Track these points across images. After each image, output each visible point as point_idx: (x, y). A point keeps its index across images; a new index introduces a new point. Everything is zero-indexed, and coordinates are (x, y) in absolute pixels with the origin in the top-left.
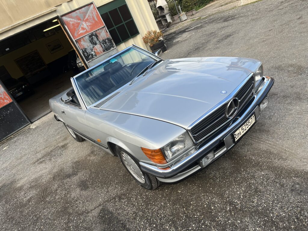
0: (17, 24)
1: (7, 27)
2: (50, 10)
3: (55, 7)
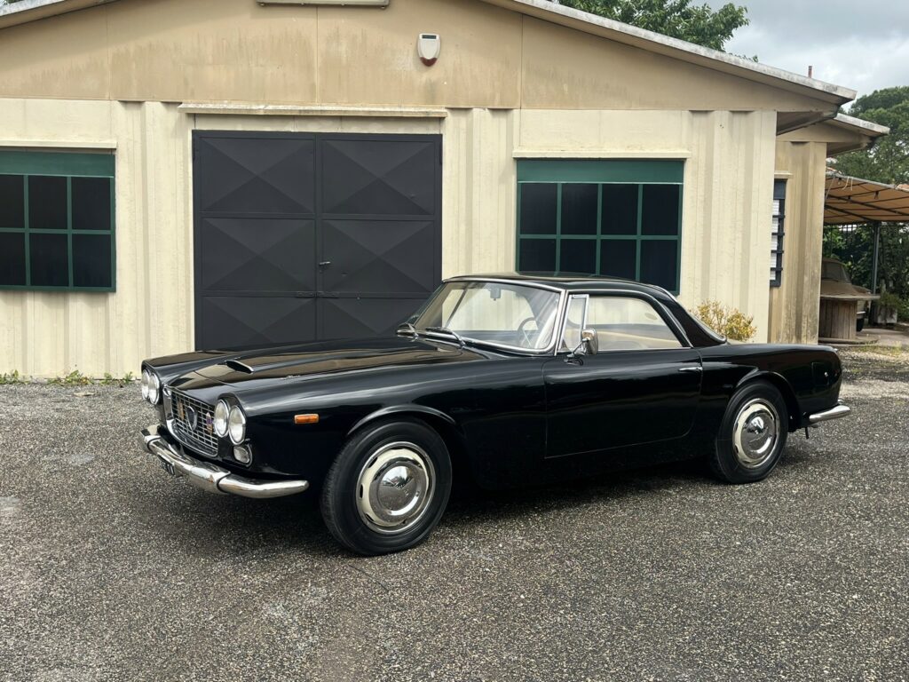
0: (317, 111)
1: (289, 107)
2: (423, 112)
3: (445, 111)
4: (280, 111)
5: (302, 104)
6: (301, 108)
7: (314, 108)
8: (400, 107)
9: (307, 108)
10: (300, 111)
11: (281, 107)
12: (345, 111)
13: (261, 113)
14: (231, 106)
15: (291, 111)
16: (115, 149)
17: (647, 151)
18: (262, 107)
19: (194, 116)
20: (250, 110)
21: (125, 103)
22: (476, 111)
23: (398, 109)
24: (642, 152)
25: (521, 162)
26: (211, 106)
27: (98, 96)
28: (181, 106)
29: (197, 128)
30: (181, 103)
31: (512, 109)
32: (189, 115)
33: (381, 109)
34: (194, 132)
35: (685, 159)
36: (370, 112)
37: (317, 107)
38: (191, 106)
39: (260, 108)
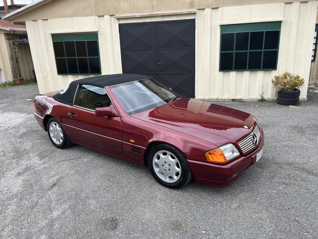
1: (146, 14)
2: (189, 12)
3: (196, 10)
4: (144, 15)
5: (150, 12)
6: (150, 14)
7: (154, 13)
8: (181, 10)
9: (152, 14)
10: (150, 15)
11: (144, 14)
12: (164, 14)
13: (138, 16)
14: (129, 15)
15: (147, 15)
16: (97, 32)
17: (268, 19)
18: (138, 14)
19: (119, 19)
20: (135, 16)
21: (99, 16)
22: (207, 10)
23: (181, 11)
24: (266, 19)
25: (222, 26)
26: (123, 15)
27: (91, 15)
28: (114, 16)
29: (120, 23)
30: (115, 15)
31: (219, 8)
32: (117, 19)
33: (175, 12)
34: (119, 24)
35: (282, 21)
36: (172, 13)
37: (155, 13)
38: (117, 16)
39: (138, 15)
